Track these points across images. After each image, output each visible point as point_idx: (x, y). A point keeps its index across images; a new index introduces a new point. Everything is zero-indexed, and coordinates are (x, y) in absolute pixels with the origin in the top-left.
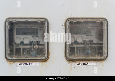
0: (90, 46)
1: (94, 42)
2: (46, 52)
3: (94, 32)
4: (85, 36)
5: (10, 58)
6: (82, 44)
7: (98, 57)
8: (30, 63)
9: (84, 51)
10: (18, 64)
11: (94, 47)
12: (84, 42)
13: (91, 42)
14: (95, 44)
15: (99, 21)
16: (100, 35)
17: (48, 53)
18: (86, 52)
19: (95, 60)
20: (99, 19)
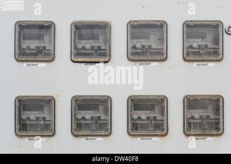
0: (207, 121)
1: (211, 117)
2: (166, 127)
3: (210, 108)
4: (201, 111)
5: (132, 133)
6: (199, 119)
7: (215, 132)
9: (201, 127)
10: (139, 139)
11: (211, 122)
12: (201, 117)
13: (208, 117)
14: (212, 119)
15: (215, 98)
16: (217, 110)
18: (203, 128)
19: (212, 135)
20: (215, 96)
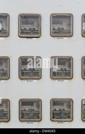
8: (63, 80)
10: (57, 81)
17: (73, 75)
